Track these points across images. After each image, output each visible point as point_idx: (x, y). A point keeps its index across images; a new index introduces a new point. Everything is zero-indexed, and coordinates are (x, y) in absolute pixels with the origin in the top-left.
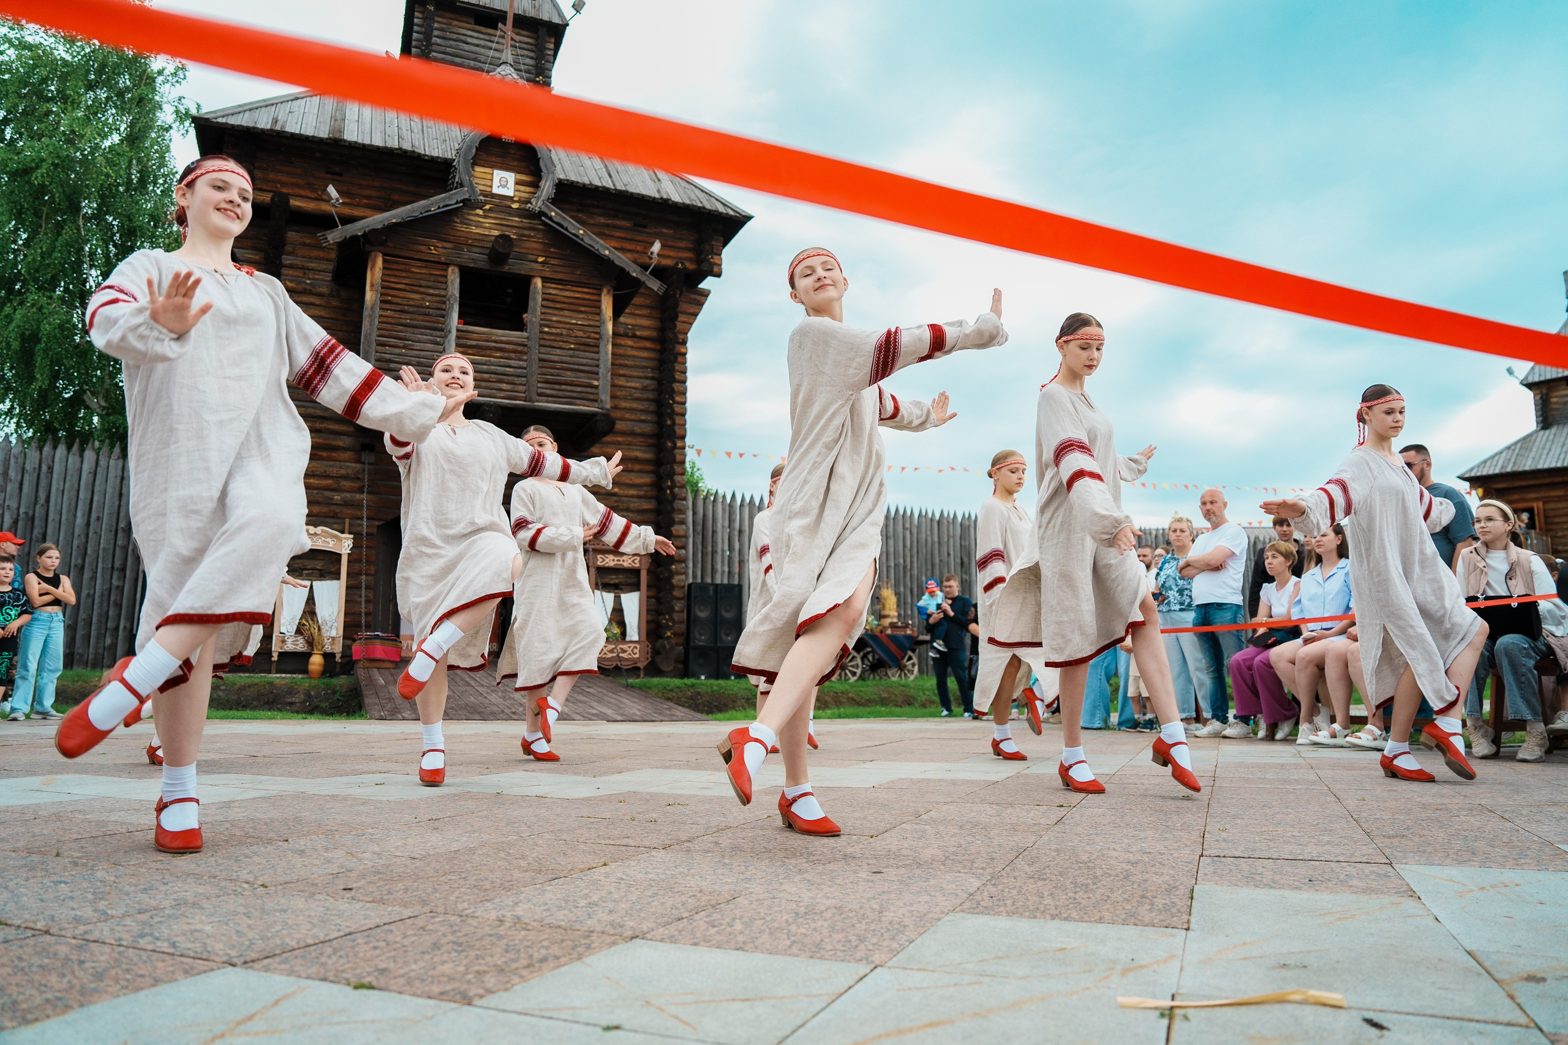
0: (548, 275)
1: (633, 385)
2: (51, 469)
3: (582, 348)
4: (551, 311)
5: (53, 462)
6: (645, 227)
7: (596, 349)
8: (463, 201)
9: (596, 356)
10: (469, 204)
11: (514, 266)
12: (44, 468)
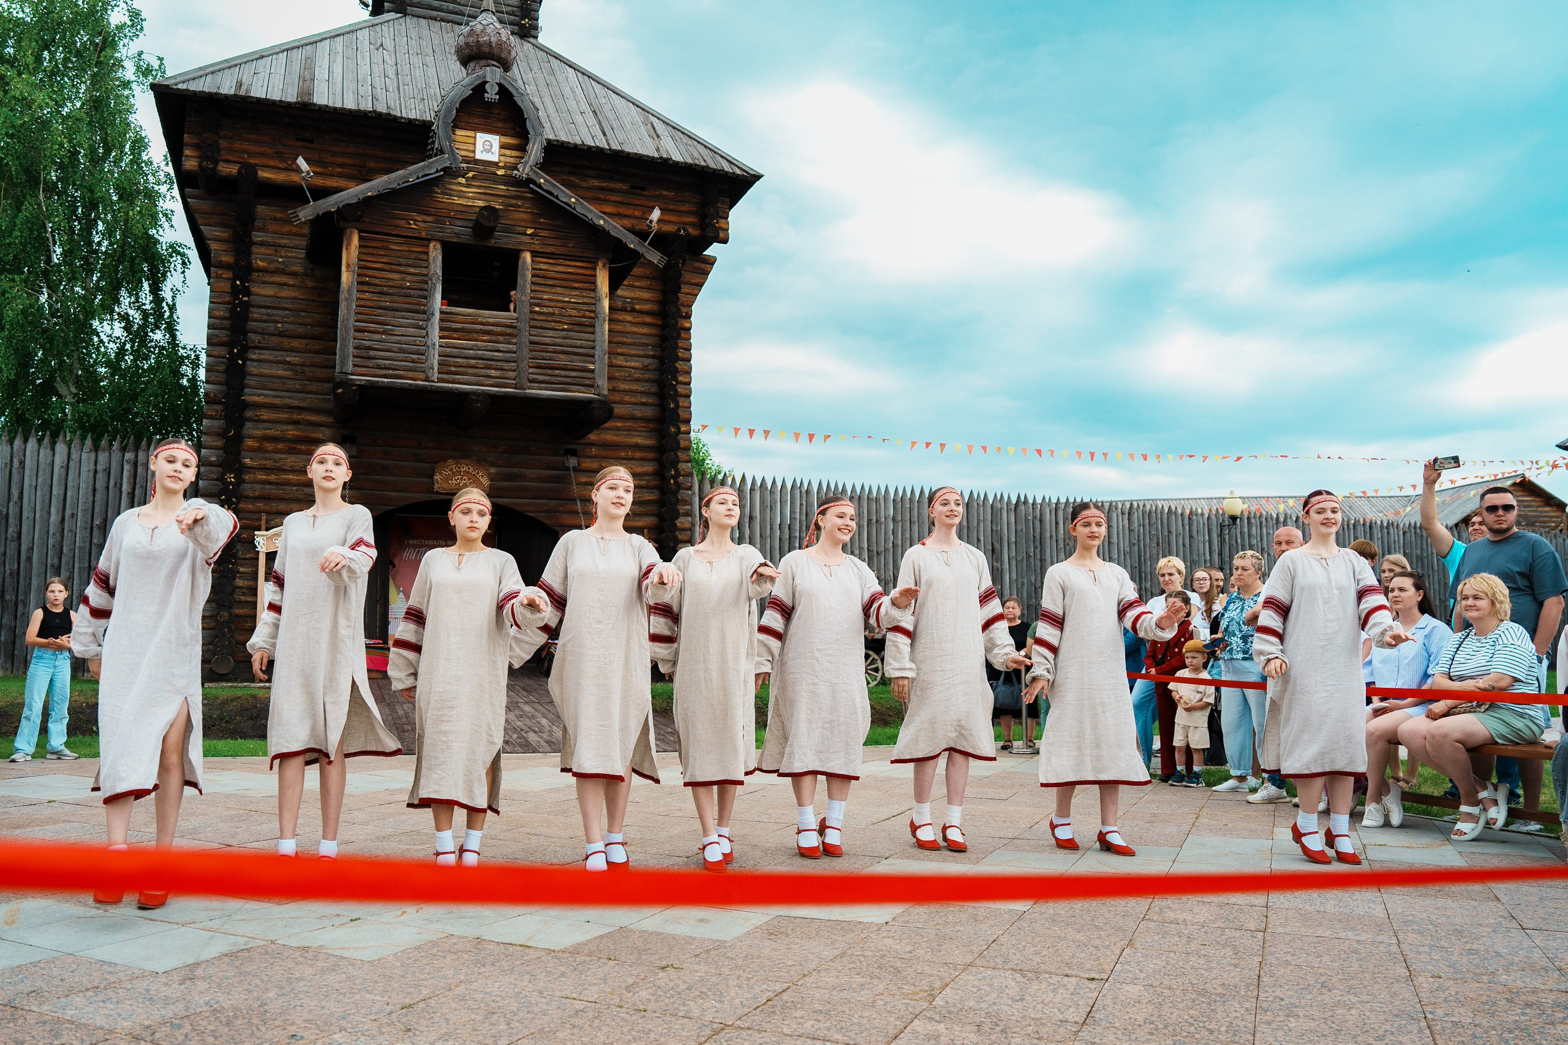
0: (537, 248)
1: (633, 364)
2: (22, 463)
3: (577, 328)
4: (542, 289)
5: (25, 456)
6: (643, 189)
7: (591, 329)
8: (443, 169)
9: (591, 337)
10: (450, 172)
11: (502, 240)
12: (16, 463)
